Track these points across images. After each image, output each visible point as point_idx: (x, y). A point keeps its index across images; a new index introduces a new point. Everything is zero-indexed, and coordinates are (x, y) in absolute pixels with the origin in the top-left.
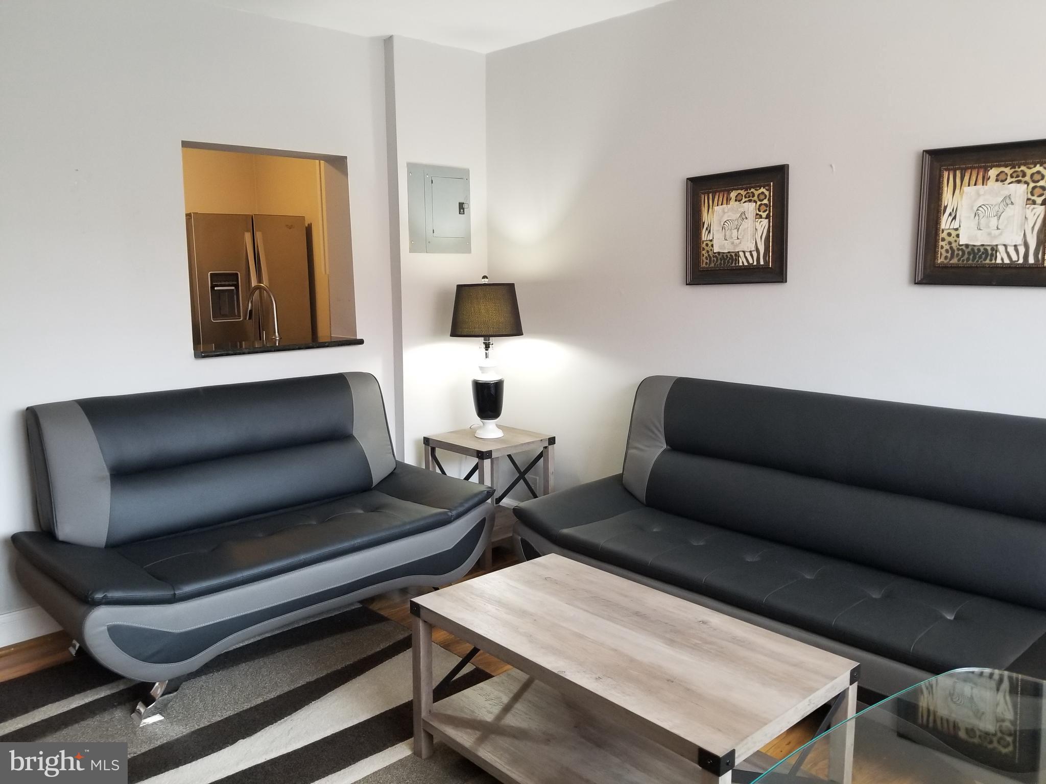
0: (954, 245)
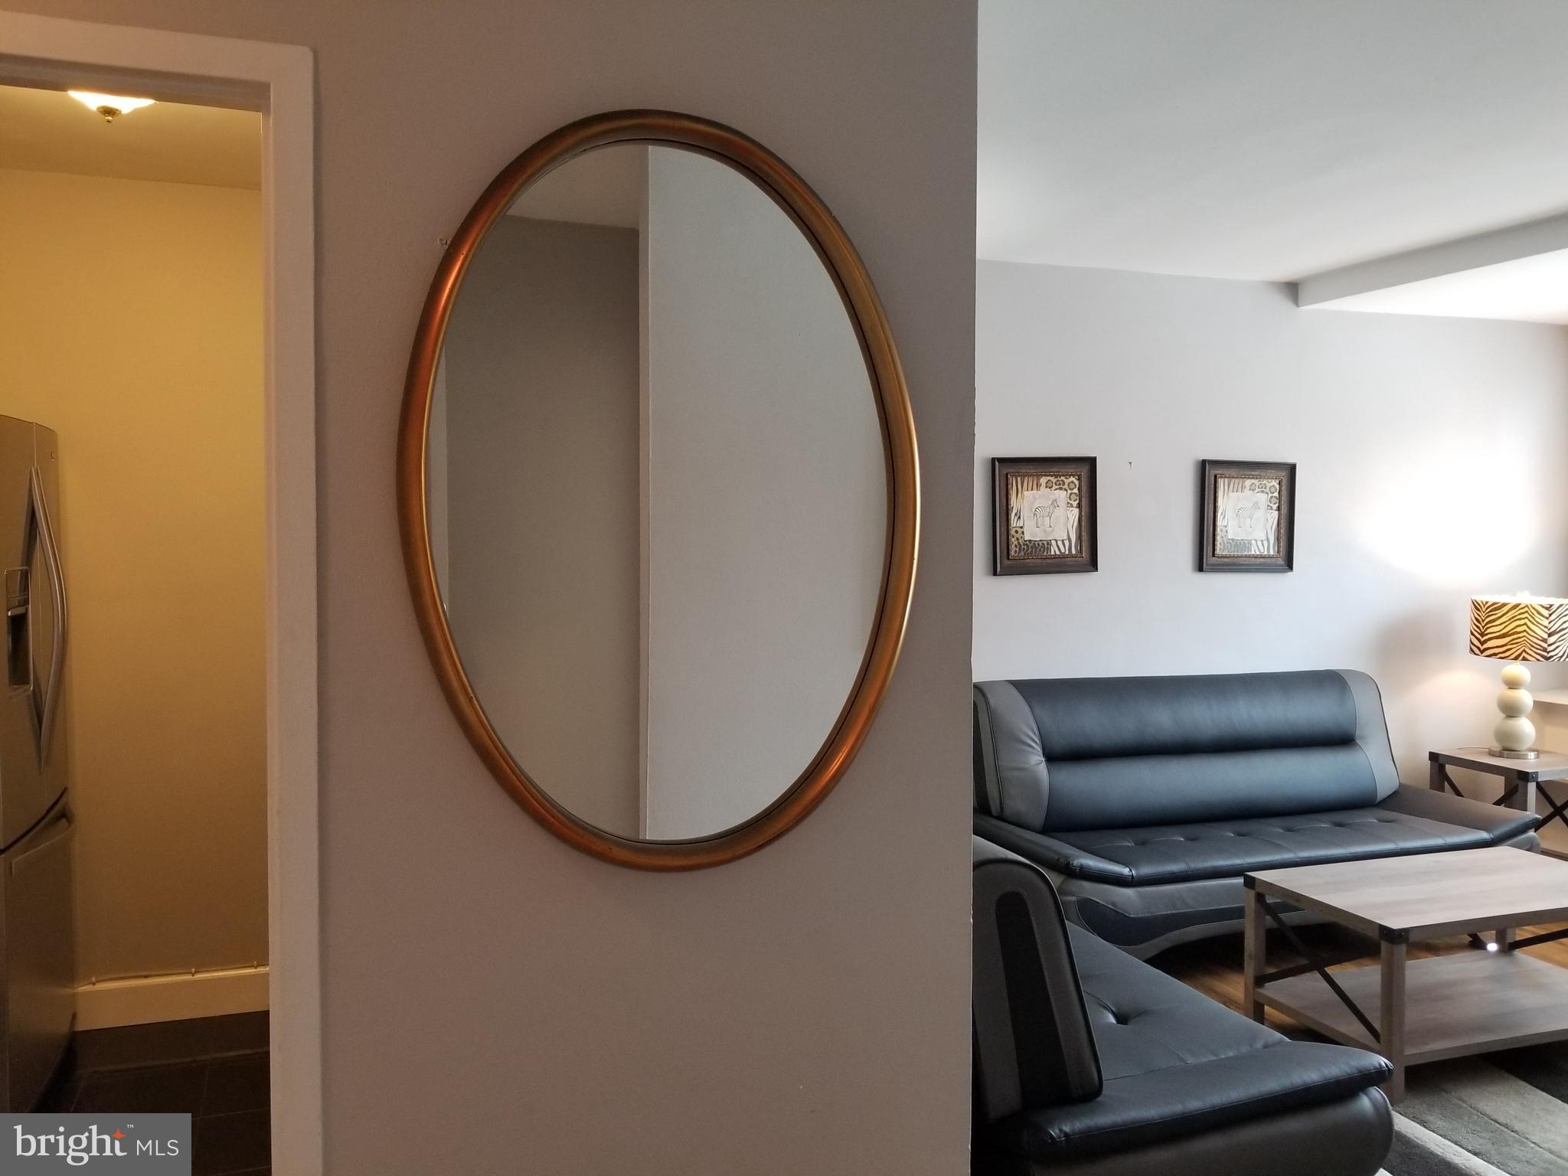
0: (1225, 539)
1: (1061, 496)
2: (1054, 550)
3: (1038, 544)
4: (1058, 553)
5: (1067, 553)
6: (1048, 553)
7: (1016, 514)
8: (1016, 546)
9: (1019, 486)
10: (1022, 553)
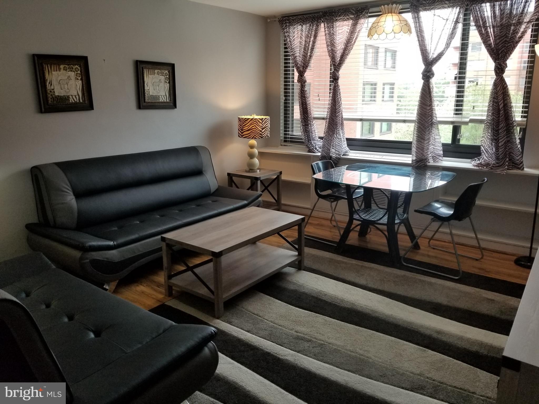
1: (72, 74)
2: (71, 100)
3: (63, 98)
4: (73, 102)
5: (78, 101)
6: (68, 101)
7: (49, 83)
8: (51, 98)
9: (49, 69)
10: (55, 102)
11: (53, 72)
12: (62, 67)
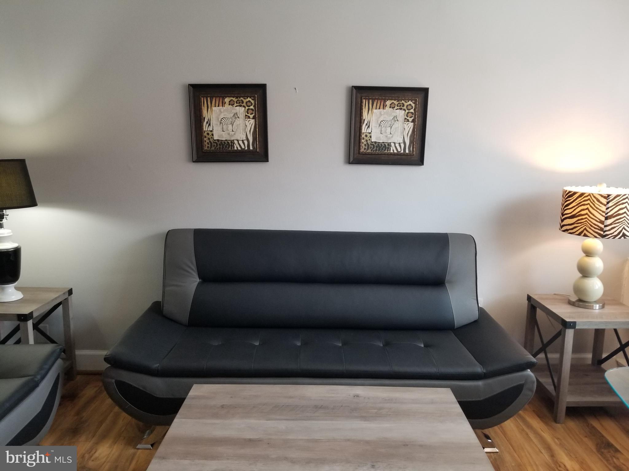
1: (241, 111)
2: (236, 147)
3: (225, 143)
4: (239, 149)
5: (246, 149)
6: (232, 148)
7: (207, 122)
8: (208, 143)
9: (209, 103)
10: (213, 148)
11: (214, 108)
12: (227, 100)
